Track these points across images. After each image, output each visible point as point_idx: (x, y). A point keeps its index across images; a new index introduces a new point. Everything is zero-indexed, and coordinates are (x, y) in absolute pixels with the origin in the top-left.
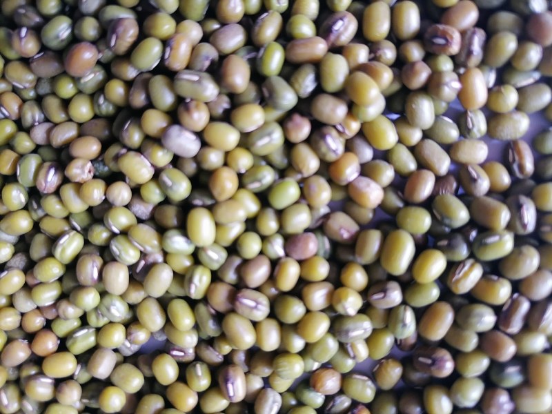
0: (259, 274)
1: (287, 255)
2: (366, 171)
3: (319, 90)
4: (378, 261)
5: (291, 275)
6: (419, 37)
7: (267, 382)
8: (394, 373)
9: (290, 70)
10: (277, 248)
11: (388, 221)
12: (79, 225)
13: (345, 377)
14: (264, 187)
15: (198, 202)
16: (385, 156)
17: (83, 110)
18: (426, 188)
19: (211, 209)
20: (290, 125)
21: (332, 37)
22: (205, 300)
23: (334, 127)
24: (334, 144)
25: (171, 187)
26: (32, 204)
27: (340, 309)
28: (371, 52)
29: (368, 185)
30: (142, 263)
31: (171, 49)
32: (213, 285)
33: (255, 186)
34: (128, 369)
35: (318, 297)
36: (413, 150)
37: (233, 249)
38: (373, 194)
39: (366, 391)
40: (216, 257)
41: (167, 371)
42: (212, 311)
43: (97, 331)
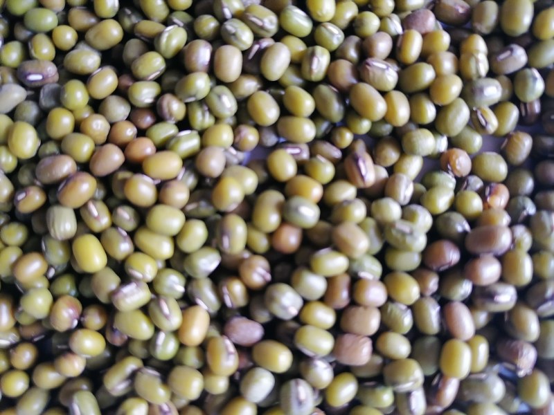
0: (383, 46)
5: (414, 47)
13: (475, 158)
22: (328, 79)
30: (256, 47)
32: (333, 64)
37: (351, 29)
40: (335, 36)
42: (335, 90)
43: (202, 133)
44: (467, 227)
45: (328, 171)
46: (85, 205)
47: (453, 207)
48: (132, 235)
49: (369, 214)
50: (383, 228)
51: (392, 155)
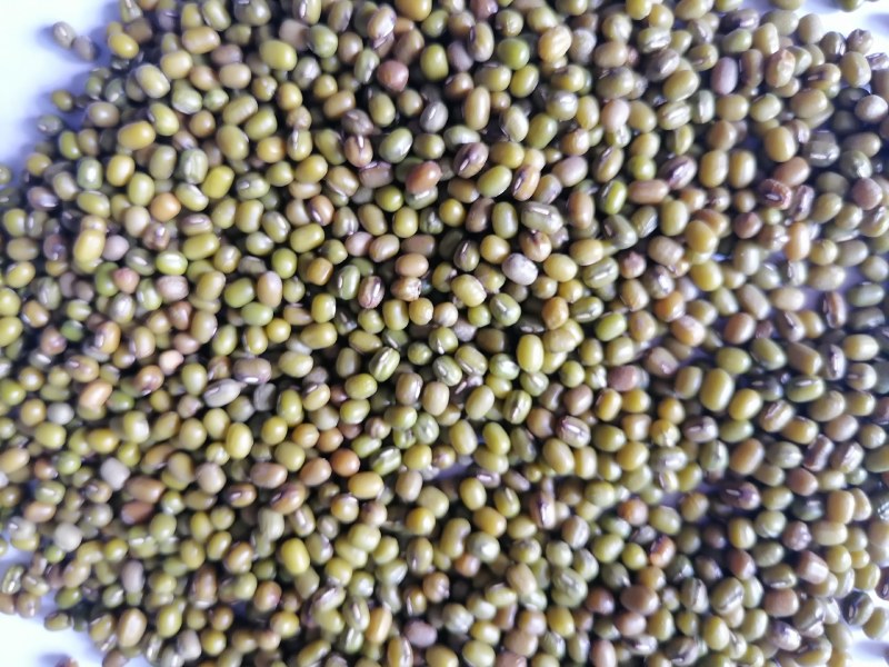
0: (583, 402)
1: (609, 386)
2: (692, 310)
3: (658, 232)
4: (697, 397)
5: (613, 405)
6: (753, 187)
7: (574, 511)
8: (700, 506)
9: (633, 209)
10: (600, 379)
11: (708, 359)
12: (397, 344)
13: (652, 509)
14: (593, 319)
15: (527, 329)
16: (708, 296)
17: (408, 225)
18: (746, 331)
19: (541, 335)
20: (627, 262)
21: (672, 181)
22: (525, 425)
23: (666, 267)
24: (665, 283)
25: (506, 313)
26: (340, 317)
27: (660, 441)
28: (707, 197)
29: (693, 325)
30: (464, 385)
31: (523, 181)
32: (533, 412)
33: (585, 317)
34: (433, 492)
35: (639, 428)
36: (737, 293)
37: (556, 377)
38: (697, 332)
39: (672, 523)
40: (539, 383)
41: (476, 496)
42: (531, 436)
43: (403, 452)
44: (626, 581)
45: (513, 507)
46: (294, 513)
47: (620, 559)
48: (333, 542)
49: (544, 555)
50: (553, 571)
51: (575, 498)
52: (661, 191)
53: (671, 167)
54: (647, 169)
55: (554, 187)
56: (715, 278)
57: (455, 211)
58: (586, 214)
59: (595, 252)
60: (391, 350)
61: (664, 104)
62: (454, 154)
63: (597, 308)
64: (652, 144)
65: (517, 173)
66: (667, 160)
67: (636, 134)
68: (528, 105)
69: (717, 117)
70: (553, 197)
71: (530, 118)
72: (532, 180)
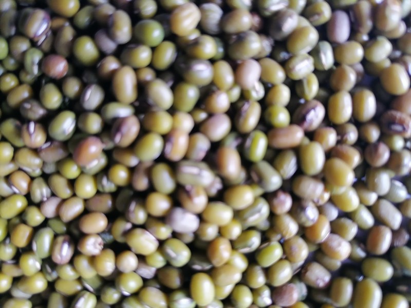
1: (273, 303)
2: (336, 228)
3: (300, 172)
6: (377, 119)
9: (274, 156)
10: (266, 299)
12: (92, 288)
14: (254, 250)
15: (197, 267)
16: (350, 216)
17: (87, 188)
18: (385, 243)
20: (275, 202)
21: (306, 125)
24: (311, 213)
25: (176, 258)
26: (45, 268)
28: (338, 134)
31: (172, 146)
33: (246, 250)
36: (372, 209)
38: (343, 250)
52: (297, 136)
53: (304, 112)
54: (282, 117)
55: (202, 145)
56: (353, 200)
57: (121, 175)
58: (233, 166)
59: (246, 196)
60: (88, 293)
61: (291, 58)
62: (111, 127)
63: (255, 240)
64: (284, 94)
65: (166, 138)
66: (299, 105)
67: (269, 88)
68: (169, 76)
69: (337, 63)
70: (202, 155)
71: (173, 89)
72: (181, 143)
